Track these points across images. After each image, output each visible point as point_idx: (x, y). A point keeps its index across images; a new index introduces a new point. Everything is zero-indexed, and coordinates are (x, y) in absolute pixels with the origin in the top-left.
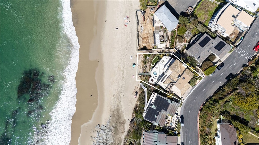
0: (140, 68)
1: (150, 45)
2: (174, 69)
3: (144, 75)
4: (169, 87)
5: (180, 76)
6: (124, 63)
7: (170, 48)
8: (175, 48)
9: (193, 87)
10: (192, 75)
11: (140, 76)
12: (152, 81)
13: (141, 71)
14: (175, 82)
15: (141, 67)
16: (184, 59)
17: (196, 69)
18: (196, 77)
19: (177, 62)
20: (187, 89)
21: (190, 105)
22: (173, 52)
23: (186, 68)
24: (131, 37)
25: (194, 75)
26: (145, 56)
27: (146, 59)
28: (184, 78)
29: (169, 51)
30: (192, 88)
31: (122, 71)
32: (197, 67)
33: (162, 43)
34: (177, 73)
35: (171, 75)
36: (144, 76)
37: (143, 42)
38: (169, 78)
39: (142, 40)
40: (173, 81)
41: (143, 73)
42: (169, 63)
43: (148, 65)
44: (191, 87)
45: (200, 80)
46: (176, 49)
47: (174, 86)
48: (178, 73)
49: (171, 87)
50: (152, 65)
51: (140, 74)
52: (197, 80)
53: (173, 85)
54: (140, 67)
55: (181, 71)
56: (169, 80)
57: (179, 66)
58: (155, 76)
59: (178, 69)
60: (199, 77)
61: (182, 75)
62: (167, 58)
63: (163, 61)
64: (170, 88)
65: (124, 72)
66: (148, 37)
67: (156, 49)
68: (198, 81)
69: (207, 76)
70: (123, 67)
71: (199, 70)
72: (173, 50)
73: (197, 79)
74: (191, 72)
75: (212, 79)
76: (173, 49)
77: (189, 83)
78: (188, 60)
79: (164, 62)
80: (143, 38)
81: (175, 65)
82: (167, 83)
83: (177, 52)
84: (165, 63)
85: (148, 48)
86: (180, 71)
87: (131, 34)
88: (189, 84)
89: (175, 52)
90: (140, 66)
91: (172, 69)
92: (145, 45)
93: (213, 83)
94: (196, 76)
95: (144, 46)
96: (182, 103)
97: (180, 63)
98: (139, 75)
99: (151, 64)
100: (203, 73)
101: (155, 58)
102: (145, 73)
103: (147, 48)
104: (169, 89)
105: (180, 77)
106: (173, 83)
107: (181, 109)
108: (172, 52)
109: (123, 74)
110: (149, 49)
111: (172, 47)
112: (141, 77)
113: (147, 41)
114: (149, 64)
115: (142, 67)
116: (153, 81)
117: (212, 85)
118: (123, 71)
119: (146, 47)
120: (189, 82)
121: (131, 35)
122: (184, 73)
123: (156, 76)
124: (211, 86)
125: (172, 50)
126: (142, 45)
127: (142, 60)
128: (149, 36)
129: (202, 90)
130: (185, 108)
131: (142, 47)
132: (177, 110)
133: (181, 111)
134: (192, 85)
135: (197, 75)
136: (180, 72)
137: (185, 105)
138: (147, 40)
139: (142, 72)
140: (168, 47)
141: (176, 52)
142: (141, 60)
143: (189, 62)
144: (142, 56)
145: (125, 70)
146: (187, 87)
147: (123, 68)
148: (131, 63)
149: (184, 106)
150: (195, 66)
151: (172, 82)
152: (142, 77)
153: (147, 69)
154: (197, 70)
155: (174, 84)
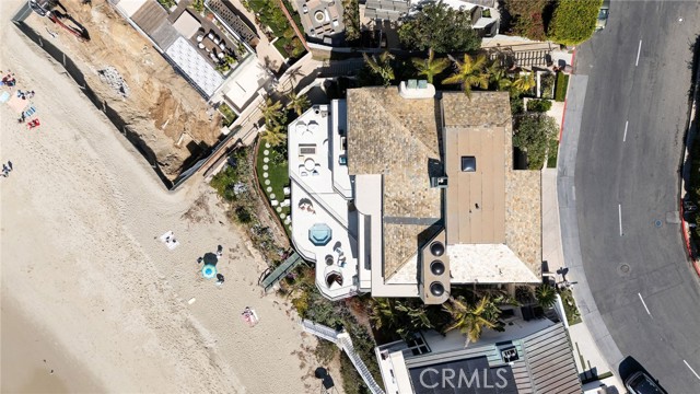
0: (250, 254)
1: (202, 123)
2: (380, 155)
3: (287, 278)
4: (429, 277)
5: (437, 170)
6: (162, 291)
7: (293, 61)
8: (310, 45)
9: (552, 163)
10: (498, 106)
11: (276, 287)
12: (335, 284)
13: (264, 266)
14: (440, 225)
15: (246, 247)
16: (384, 57)
17: (494, 56)
18: (526, 100)
19: (365, 104)
20: (535, 202)
21: (621, 274)
22: (323, 69)
23: (438, 98)
24: (94, 155)
25: (505, 97)
26: (225, 186)
27: (235, 198)
28: (468, 161)
29: (299, 78)
30: (554, 172)
31: (184, 331)
32: (487, 43)
33: (233, 66)
34: (408, 164)
35: (386, 200)
36: (290, 280)
37: (168, 133)
38: (392, 225)
39: (158, 125)
40: (423, 221)
41: (278, 271)
42: (338, 140)
43: (264, 217)
44: (549, 174)
45: (559, 95)
46: (320, 42)
47: (449, 250)
48: (418, 159)
49: (438, 267)
50: (282, 205)
51: (266, 280)
52: (549, 113)
53: (438, 248)
54: (245, 254)
55: (423, 132)
56: (398, 233)
57: (392, 119)
58: (328, 249)
59: (398, 132)
60: (544, 85)
61: (442, 154)
62: (313, 122)
63: (303, 151)
64: (438, 278)
65: (196, 332)
66: (165, 96)
67: (236, 117)
68: (555, 111)
69: (579, 44)
70: (174, 311)
71: (514, 49)
72: (314, 58)
73: (540, 107)
74: (476, 96)
75: (619, 42)
76: (306, 52)
77: (519, 162)
78: (412, 46)
79: (313, 151)
80: (154, 116)
81: (367, 126)
82: (401, 263)
83: (332, 52)
84: (322, 150)
85: (206, 141)
86: (416, 141)
87: (84, 142)
88: (525, 173)
89: (328, 62)
90: (241, 249)
91: (369, 166)
92: (187, 138)
93: (645, 53)
94: (522, 96)
95: (187, 143)
96: (571, 300)
97: (384, 96)
98: (271, 290)
99: (274, 203)
100: (544, 45)
101: (266, 160)
102: (286, 264)
103: (203, 142)
104: (437, 287)
105: (443, 174)
106: (432, 236)
107: (590, 327)
108: (315, 71)
109: (199, 342)
110: (212, 144)
111: (296, 52)
112: (282, 292)
113: (177, 115)
114: (266, 212)
115: (250, 245)
116: (340, 281)
117: (646, 71)
118: (189, 326)
119: (198, 142)
120: (510, 162)
121: (88, 147)
122: (448, 132)
123: (332, 244)
124: (644, 80)
125: (308, 65)
126: (174, 151)
127: (228, 215)
128: (163, 82)
129: (616, 137)
130: (604, 307)
131: (185, 154)
132: (575, 352)
133: (598, 342)
134: (542, 157)
135: (526, 87)
136: (423, 148)
137: (594, 294)
138: (173, 109)
139: (272, 269)
140: (279, 64)
141: (334, 56)
142: (224, 219)
143: (427, 48)
144: (214, 199)
145: (192, 318)
146: (526, 196)
147: (177, 317)
148: (190, 265)
149: (591, 303)
150: (473, 46)
151: (424, 239)
152: (290, 289)
153: (275, 238)
154: (501, 57)
155: (440, 238)
